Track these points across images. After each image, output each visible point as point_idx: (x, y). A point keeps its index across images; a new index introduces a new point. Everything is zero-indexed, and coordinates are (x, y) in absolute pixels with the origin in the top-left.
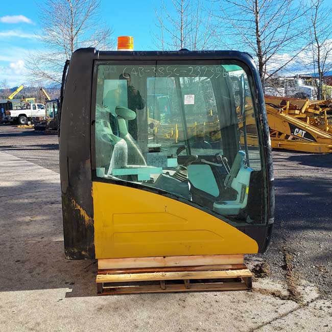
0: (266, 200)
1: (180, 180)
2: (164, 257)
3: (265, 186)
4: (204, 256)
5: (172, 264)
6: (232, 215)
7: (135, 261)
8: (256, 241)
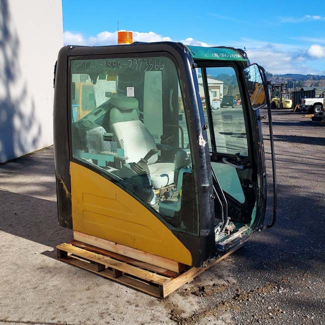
0: (198, 206)
1: (135, 171)
2: (116, 244)
3: (197, 192)
4: (146, 252)
5: (121, 252)
6: (168, 217)
7: (96, 240)
8: (190, 250)
